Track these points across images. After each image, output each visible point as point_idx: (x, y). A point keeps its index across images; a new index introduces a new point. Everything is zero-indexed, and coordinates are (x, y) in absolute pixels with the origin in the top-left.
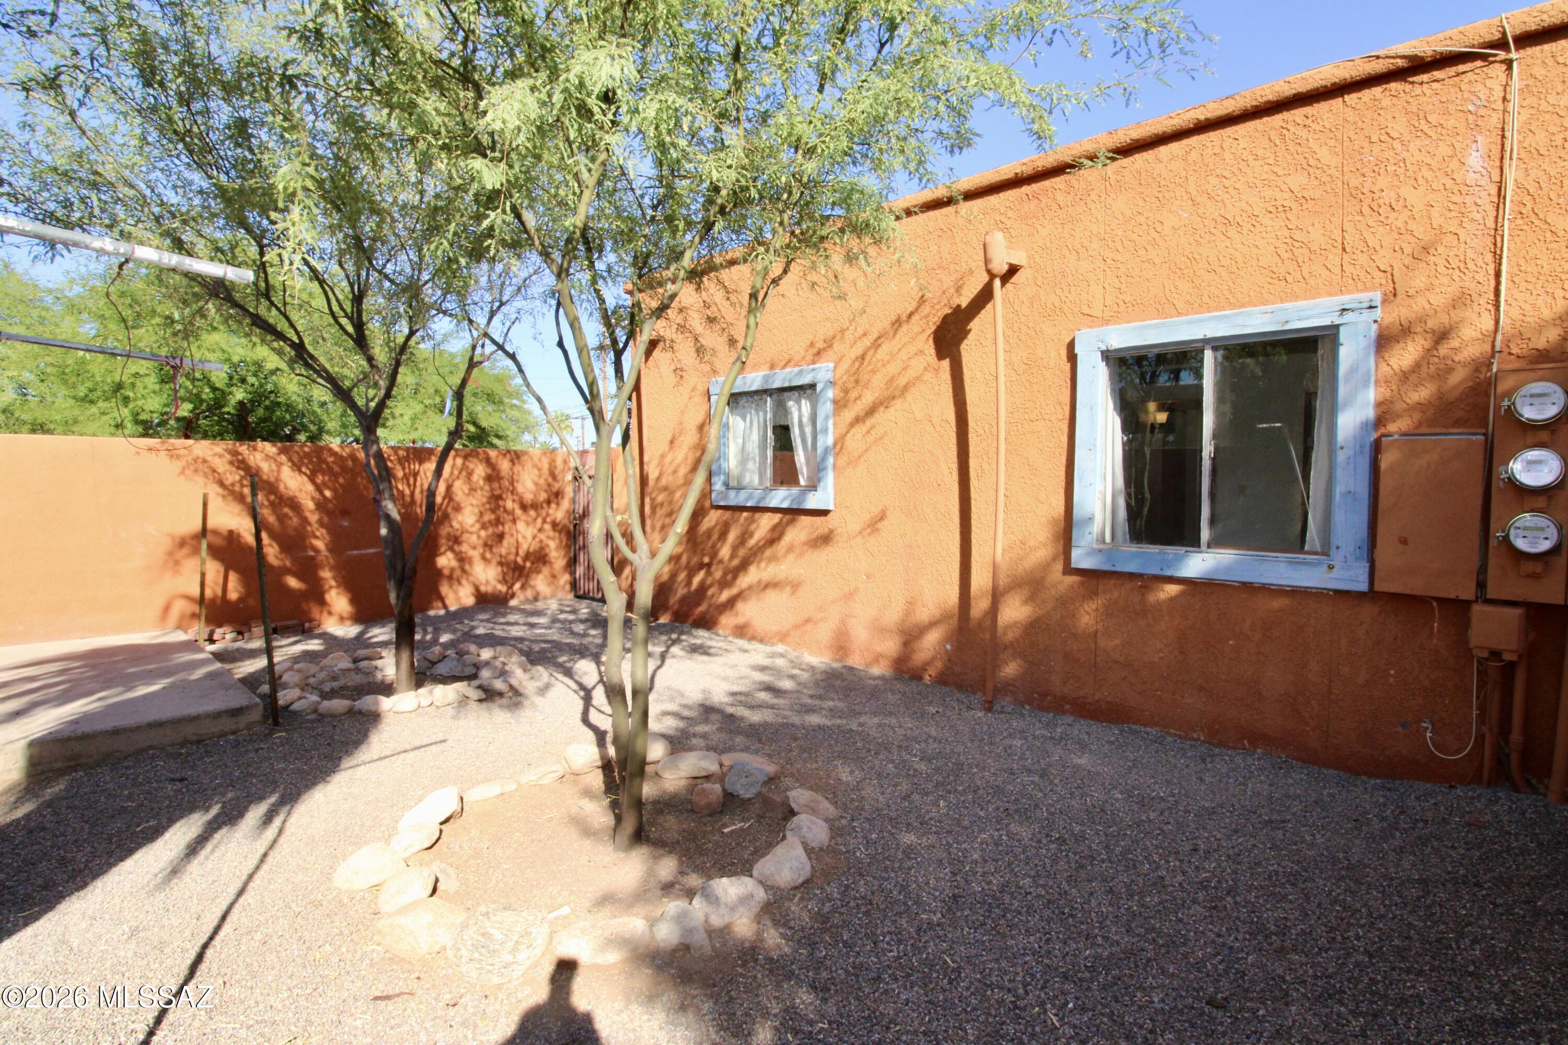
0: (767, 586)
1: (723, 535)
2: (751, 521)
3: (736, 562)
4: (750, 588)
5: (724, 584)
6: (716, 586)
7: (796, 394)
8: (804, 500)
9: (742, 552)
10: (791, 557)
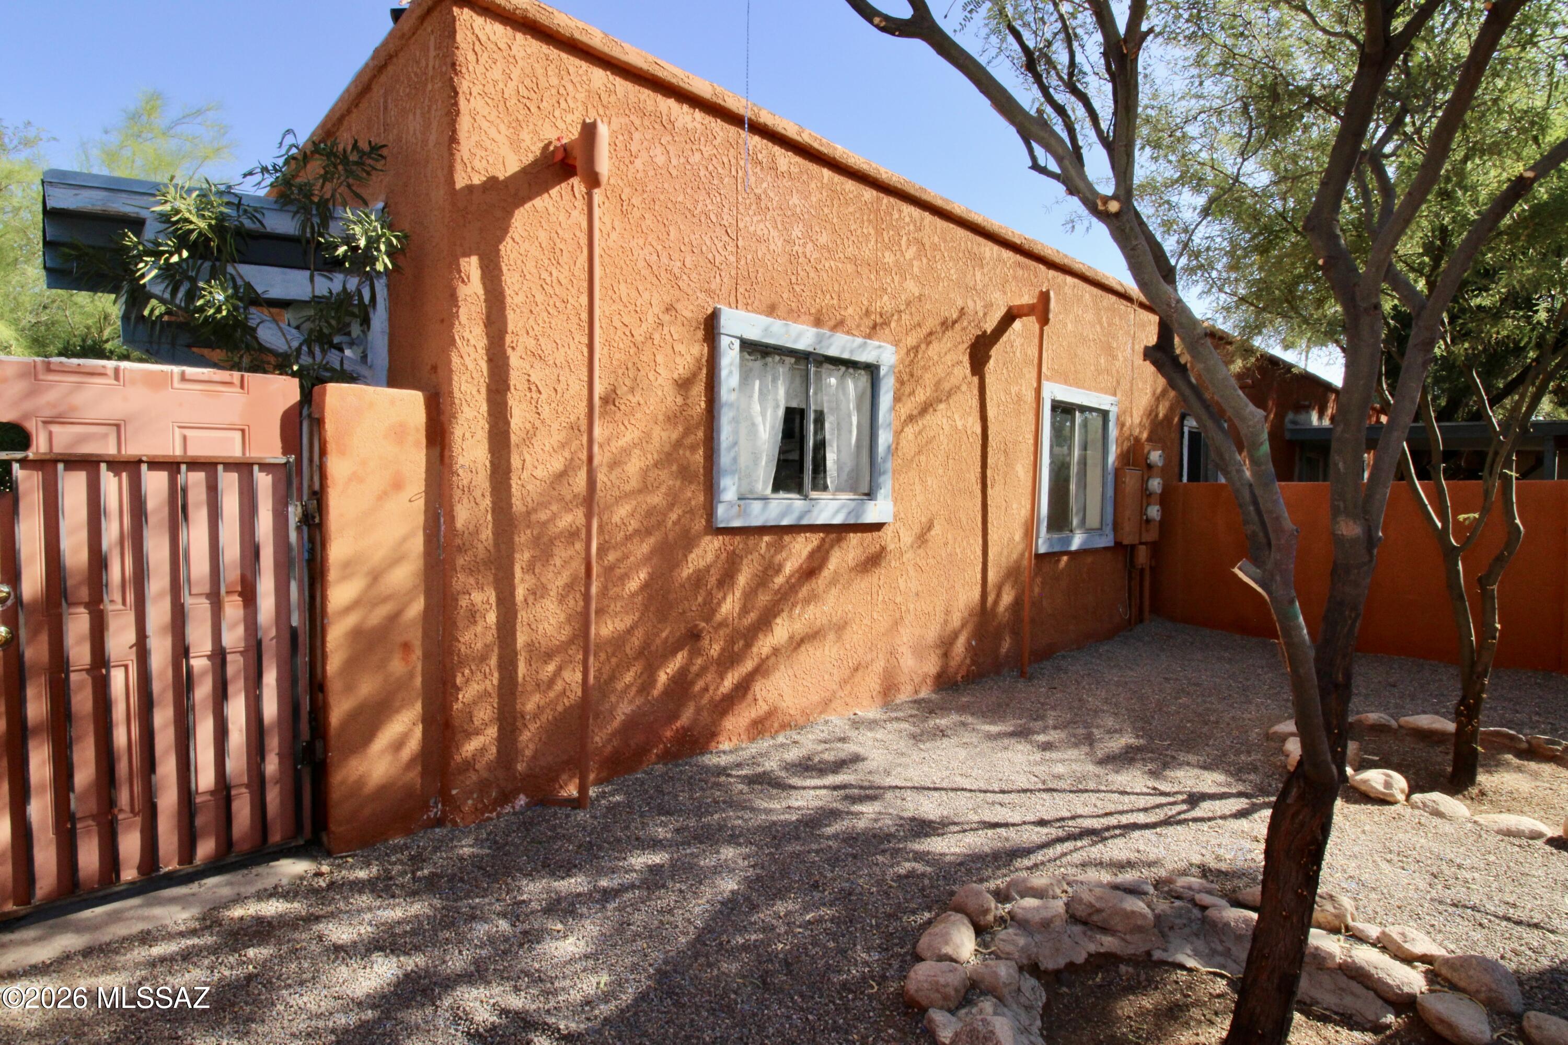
0: (802, 641)
1: (727, 577)
2: (779, 547)
3: (752, 616)
4: (776, 651)
5: (729, 659)
6: (713, 669)
7: (843, 369)
8: (864, 512)
9: (763, 598)
10: (834, 591)
